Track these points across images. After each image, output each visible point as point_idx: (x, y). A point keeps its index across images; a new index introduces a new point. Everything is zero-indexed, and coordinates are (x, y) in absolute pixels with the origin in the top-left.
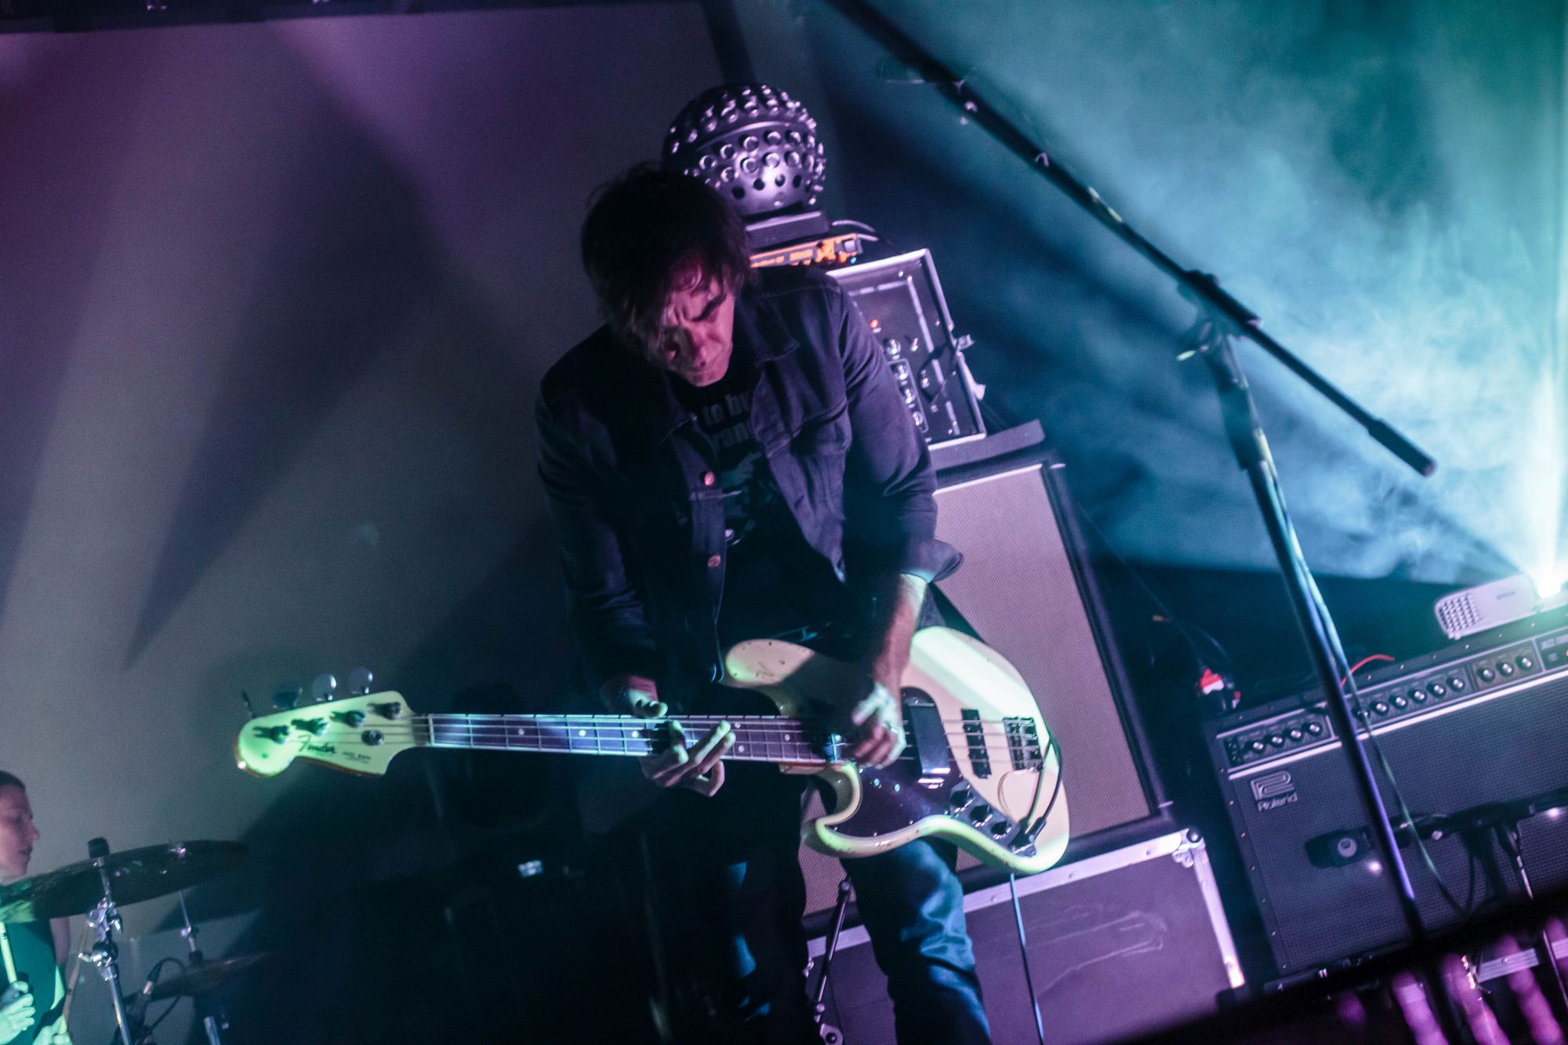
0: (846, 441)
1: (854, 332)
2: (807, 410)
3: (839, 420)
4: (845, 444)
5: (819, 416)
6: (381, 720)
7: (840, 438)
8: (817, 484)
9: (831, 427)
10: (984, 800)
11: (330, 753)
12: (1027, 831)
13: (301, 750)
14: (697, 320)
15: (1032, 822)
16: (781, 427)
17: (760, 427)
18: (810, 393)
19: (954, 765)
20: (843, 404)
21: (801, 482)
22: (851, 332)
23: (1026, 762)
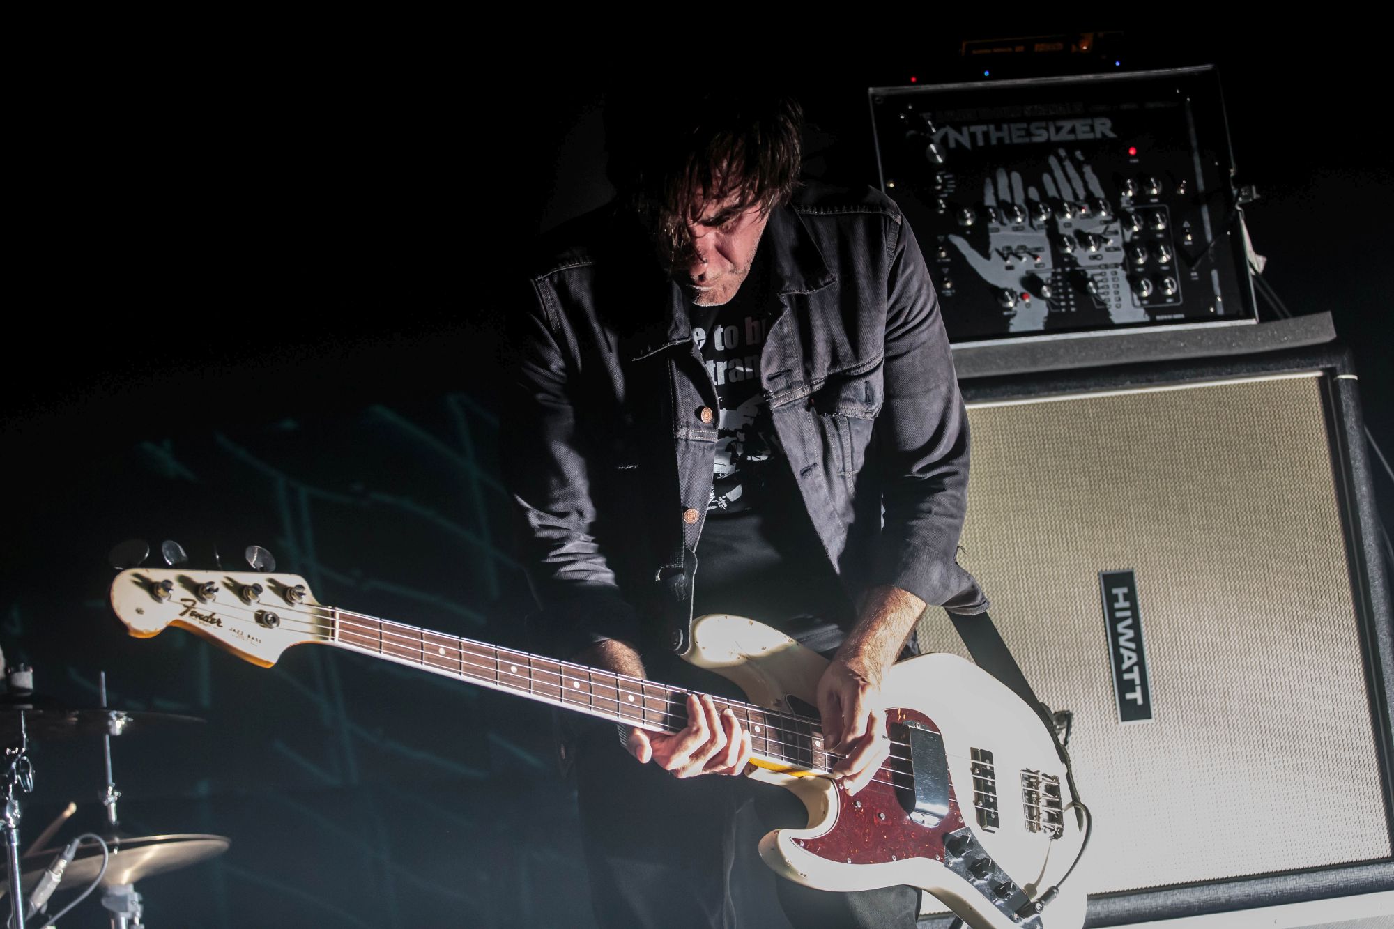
0: (876, 404)
1: (908, 272)
2: (835, 360)
3: (871, 378)
4: (873, 407)
5: (849, 370)
6: (278, 601)
7: (869, 400)
8: (835, 452)
9: (861, 385)
10: (987, 855)
11: (215, 625)
12: (1033, 900)
13: (182, 614)
14: (707, 223)
15: (1041, 891)
16: (799, 375)
17: (773, 370)
18: (842, 338)
19: (955, 807)
20: (879, 359)
21: (815, 446)
22: (903, 272)
23: (1042, 824)
